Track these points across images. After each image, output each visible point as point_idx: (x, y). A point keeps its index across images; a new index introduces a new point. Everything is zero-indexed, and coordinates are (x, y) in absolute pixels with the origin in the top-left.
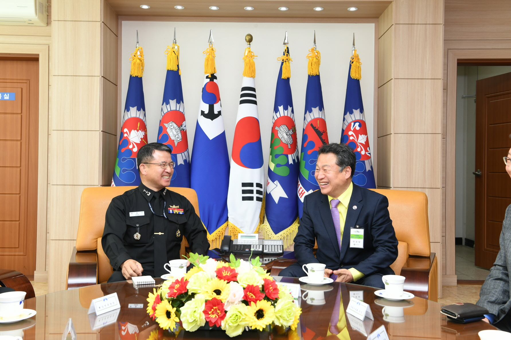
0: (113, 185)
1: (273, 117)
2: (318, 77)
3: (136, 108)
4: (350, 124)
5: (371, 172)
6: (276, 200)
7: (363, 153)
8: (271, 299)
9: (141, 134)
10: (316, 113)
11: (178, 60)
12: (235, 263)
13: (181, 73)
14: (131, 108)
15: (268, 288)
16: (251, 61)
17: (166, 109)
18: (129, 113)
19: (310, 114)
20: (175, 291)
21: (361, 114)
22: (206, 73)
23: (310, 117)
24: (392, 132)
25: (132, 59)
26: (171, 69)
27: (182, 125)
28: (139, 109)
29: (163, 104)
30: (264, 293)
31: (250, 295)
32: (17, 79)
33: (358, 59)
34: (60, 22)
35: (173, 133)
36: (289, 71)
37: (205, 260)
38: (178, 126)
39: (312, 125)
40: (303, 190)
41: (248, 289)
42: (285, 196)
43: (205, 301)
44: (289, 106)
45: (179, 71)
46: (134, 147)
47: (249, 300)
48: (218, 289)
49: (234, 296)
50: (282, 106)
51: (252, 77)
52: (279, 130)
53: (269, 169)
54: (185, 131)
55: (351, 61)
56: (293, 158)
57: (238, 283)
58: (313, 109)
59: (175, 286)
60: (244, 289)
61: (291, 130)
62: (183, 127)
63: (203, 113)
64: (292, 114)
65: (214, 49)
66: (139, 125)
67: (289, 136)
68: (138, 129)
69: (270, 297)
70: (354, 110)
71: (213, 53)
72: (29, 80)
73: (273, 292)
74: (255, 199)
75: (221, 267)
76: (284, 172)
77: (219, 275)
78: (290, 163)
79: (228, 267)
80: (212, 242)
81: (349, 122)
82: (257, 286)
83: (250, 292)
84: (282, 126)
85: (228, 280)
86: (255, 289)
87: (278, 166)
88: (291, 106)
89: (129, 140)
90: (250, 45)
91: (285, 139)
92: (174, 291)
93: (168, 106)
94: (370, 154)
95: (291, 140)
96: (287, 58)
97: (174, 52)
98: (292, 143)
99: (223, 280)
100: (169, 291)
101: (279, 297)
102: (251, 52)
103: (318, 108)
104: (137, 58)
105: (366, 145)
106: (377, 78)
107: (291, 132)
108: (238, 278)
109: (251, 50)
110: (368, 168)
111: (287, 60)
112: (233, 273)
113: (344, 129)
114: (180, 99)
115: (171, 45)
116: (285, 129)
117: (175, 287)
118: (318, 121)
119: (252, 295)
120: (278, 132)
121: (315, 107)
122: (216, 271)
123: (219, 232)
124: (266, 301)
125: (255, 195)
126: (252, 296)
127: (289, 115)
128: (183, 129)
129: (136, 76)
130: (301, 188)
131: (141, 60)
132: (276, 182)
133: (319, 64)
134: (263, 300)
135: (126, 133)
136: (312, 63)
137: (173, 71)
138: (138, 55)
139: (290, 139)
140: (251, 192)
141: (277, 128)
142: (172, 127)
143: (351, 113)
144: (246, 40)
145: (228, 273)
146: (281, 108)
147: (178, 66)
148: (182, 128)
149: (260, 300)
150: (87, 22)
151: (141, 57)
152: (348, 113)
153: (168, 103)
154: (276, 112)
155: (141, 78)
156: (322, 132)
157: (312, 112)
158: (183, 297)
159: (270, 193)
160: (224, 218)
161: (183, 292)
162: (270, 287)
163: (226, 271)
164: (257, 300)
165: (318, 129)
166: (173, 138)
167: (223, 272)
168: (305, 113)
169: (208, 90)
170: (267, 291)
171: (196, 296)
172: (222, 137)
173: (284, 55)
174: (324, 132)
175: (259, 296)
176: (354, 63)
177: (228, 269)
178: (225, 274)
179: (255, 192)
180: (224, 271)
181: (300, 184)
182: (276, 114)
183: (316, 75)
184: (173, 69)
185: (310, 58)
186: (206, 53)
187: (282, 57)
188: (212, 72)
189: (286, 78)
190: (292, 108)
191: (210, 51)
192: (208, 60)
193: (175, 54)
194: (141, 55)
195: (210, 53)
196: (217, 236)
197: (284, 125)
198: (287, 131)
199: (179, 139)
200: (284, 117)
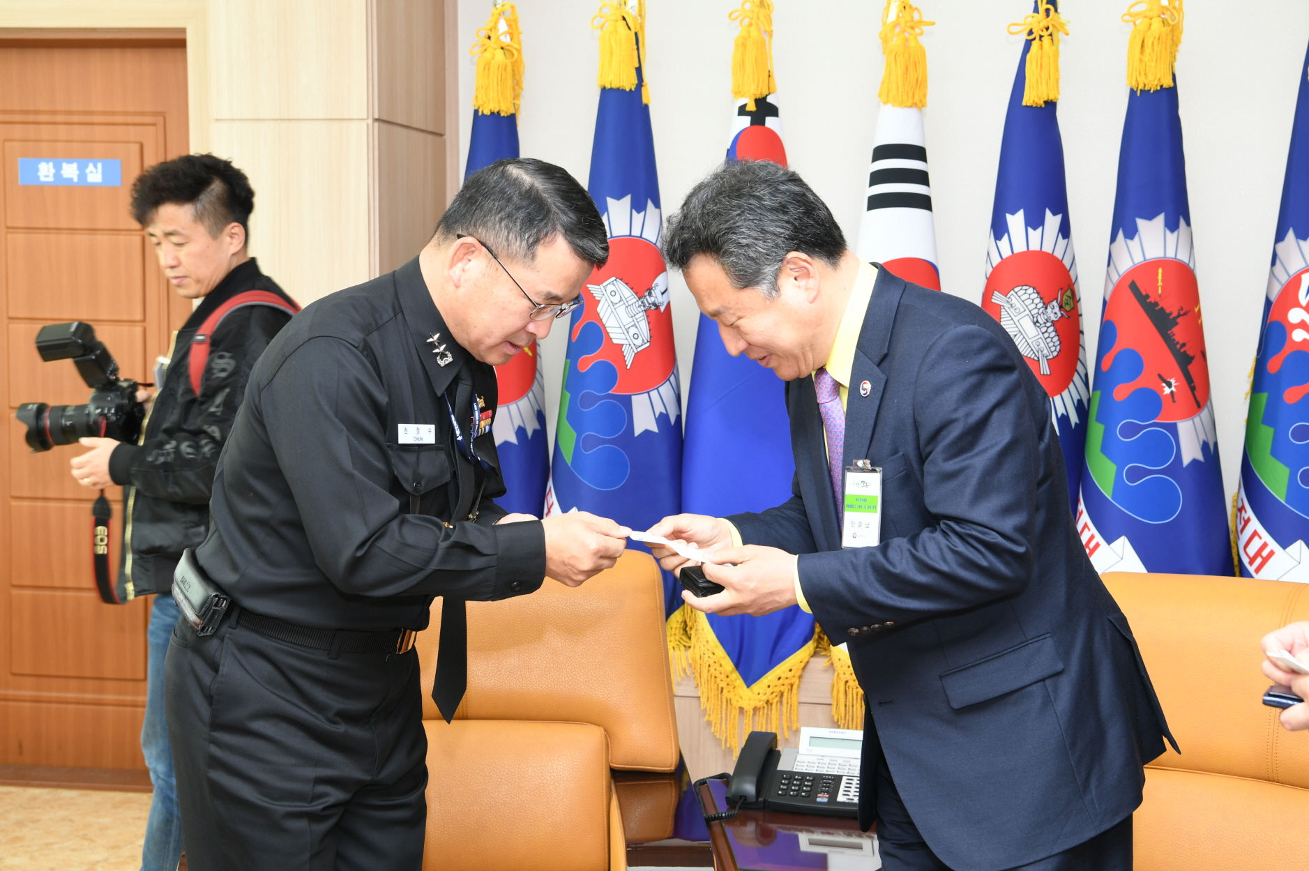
1: (988, 254)
2: (1169, 96)
10: (1151, 239)
11: (638, 49)
13: (650, 96)
16: (911, 43)
19: (1129, 242)
22: (737, 93)
23: (1131, 255)
25: (478, 51)
26: (615, 85)
27: (650, 290)
32: (126, 113)
35: (618, 319)
36: (1053, 76)
38: (636, 293)
39: (1134, 287)
40: (1093, 532)
44: (1048, 213)
45: (643, 89)
50: (1021, 214)
51: (913, 104)
52: (1007, 306)
54: (662, 309)
56: (1062, 411)
58: (1141, 223)
61: (1055, 303)
62: (657, 297)
64: (1062, 242)
67: (1044, 329)
71: (762, 18)
72: (162, 114)
80: (754, 714)
81: (1293, 270)
84: (1016, 289)
88: (1060, 206)
91: (1030, 342)
95: (1051, 344)
96: (1044, 23)
97: (624, 19)
98: (1055, 354)
102: (911, 7)
103: (1160, 219)
104: (495, 46)
107: (1054, 312)
111: (1045, 33)
113: (1273, 298)
114: (646, 193)
116: (1030, 301)
118: (1160, 271)
120: (1003, 313)
121: (1151, 216)
123: (779, 678)
127: (1048, 248)
128: (654, 304)
129: (492, 113)
130: (1086, 526)
131: (510, 52)
133: (1175, 45)
136: (1143, 42)
137: (619, 91)
138: (500, 32)
139: (1049, 340)
142: (616, 299)
143: (1304, 234)
146: (1016, 221)
147: (639, 71)
148: (653, 299)
151: (511, 39)
152: (1292, 235)
154: (998, 237)
155: (512, 119)
156: (1175, 314)
157: (1137, 238)
165: (1156, 304)
166: (617, 337)
168: (1113, 239)
173: (1036, 10)
174: (1181, 313)
181: (1082, 512)
182: (998, 242)
183: (1161, 86)
184: (621, 84)
185: (1138, 22)
186: (740, 18)
187: (1029, 20)
188: (759, 93)
189: (1041, 103)
190: (1059, 217)
191: (753, 11)
192: (744, 45)
193: (629, 29)
194: (511, 31)
195: (752, 19)
196: (772, 693)
197: (1025, 288)
198: (1036, 311)
199: (639, 342)
200: (1028, 254)
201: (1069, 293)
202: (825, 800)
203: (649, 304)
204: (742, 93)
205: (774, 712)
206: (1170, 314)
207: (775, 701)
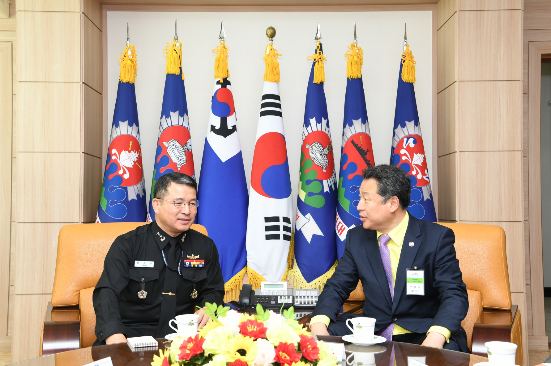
0: (98, 222)
1: (303, 132)
2: (360, 80)
3: (127, 122)
4: (402, 141)
5: (430, 202)
6: (309, 239)
7: (419, 177)
8: (310, 360)
9: (134, 156)
10: (358, 127)
11: (180, 61)
12: (263, 316)
13: (185, 77)
14: (120, 123)
15: (306, 347)
16: (274, 61)
17: (166, 123)
18: (118, 129)
19: (350, 127)
20: (188, 352)
21: (416, 128)
22: (216, 77)
23: (350, 132)
24: (457, 149)
25: (121, 61)
26: (172, 73)
27: (186, 144)
28: (130, 125)
29: (161, 118)
30: (301, 353)
31: (283, 355)
33: (412, 57)
34: (27, 12)
35: (175, 154)
36: (323, 74)
37: (225, 312)
38: (181, 145)
39: (353, 142)
40: (343, 226)
41: (280, 348)
42: (320, 233)
43: (226, 363)
44: (323, 119)
45: (182, 75)
46: (125, 172)
47: (281, 362)
48: (242, 348)
49: (263, 356)
50: (314, 118)
51: (275, 81)
52: (311, 149)
53: (299, 199)
54: (190, 151)
55: (402, 60)
56: (330, 185)
57: (267, 341)
58: (354, 121)
59: (188, 345)
60: (275, 347)
61: (326, 148)
62: (188, 146)
63: (213, 128)
64: (327, 129)
65: (226, 47)
66: (131, 144)
67: (323, 157)
68: (130, 149)
69: (308, 358)
70: (407, 122)
71: (225, 51)
73: (311, 351)
74: (282, 237)
75: (246, 321)
76: (318, 202)
77: (244, 331)
78: (325, 191)
79: (254, 320)
80: (228, 291)
81: (401, 138)
82: (292, 344)
83: (283, 352)
84: (314, 143)
85: (255, 336)
86: (290, 348)
87: (310, 194)
88: (326, 117)
89: (119, 164)
90: (272, 40)
91: (319, 161)
92: (186, 351)
93: (169, 120)
94: (428, 178)
95: (326, 162)
96: (319, 57)
97: (175, 50)
98: (327, 165)
99: (248, 337)
100: (180, 352)
101: (320, 358)
102: (274, 49)
103: (360, 120)
104: (127, 59)
105: (424, 167)
106: (436, 81)
107: (326, 151)
108: (268, 334)
109: (274, 47)
110: (426, 197)
111: (319, 60)
112: (261, 327)
113: (395, 146)
114: (183, 111)
115: (172, 42)
116: (319, 147)
117: (187, 347)
118: (361, 136)
119: (286, 355)
120: (310, 151)
121: (357, 119)
122: (239, 326)
123: (236, 280)
124: (303, 363)
125: (282, 232)
126: (285, 357)
127: (323, 130)
128: (187, 149)
129: (126, 82)
130: (340, 222)
131: (133, 62)
132: (308, 216)
133: (361, 65)
134: (300, 361)
135: (115, 154)
136: (352, 63)
137: (174, 75)
138: (129, 54)
139: (325, 160)
140: (277, 228)
141: (308, 147)
143: (403, 126)
144: (267, 34)
145: (254, 328)
146: (313, 121)
147: (181, 68)
148: (187, 147)
149: (296, 362)
150: (63, 13)
151: (133, 57)
152: (399, 126)
153: (168, 116)
154: (307, 126)
155: (133, 84)
156: (366, 151)
157: (353, 126)
158: (198, 360)
159: (300, 230)
160: (242, 263)
161: (198, 353)
162: (308, 345)
163: (252, 326)
164: (291, 362)
165: (360, 147)
166: (174, 160)
167: (248, 327)
168: (344, 127)
169: (220, 99)
170: (304, 351)
171: (214, 358)
172: (238, 158)
173: (316, 52)
174: (368, 150)
175: (295, 357)
176: (406, 61)
177: (255, 323)
178: (250, 329)
179: (281, 228)
180: (250, 325)
181: (338, 218)
182: (307, 128)
183: (358, 77)
184: (175, 72)
185: (349, 57)
186: (217, 52)
187: (314, 56)
188: (224, 76)
189: (319, 82)
190: (326, 120)
191: (222, 49)
192: (219, 60)
193: (177, 54)
194: (132, 54)
195: (221, 52)
196: (233, 285)
197: (317, 143)
198: (321, 151)
199: (182, 162)
200: (317, 132)
201: (330, 146)
202: (274, 303)
203: (186, 149)
204: (218, 76)
205: (233, 292)
206: (365, 151)
207: (234, 288)
